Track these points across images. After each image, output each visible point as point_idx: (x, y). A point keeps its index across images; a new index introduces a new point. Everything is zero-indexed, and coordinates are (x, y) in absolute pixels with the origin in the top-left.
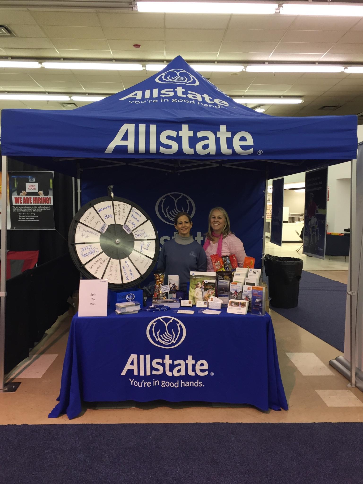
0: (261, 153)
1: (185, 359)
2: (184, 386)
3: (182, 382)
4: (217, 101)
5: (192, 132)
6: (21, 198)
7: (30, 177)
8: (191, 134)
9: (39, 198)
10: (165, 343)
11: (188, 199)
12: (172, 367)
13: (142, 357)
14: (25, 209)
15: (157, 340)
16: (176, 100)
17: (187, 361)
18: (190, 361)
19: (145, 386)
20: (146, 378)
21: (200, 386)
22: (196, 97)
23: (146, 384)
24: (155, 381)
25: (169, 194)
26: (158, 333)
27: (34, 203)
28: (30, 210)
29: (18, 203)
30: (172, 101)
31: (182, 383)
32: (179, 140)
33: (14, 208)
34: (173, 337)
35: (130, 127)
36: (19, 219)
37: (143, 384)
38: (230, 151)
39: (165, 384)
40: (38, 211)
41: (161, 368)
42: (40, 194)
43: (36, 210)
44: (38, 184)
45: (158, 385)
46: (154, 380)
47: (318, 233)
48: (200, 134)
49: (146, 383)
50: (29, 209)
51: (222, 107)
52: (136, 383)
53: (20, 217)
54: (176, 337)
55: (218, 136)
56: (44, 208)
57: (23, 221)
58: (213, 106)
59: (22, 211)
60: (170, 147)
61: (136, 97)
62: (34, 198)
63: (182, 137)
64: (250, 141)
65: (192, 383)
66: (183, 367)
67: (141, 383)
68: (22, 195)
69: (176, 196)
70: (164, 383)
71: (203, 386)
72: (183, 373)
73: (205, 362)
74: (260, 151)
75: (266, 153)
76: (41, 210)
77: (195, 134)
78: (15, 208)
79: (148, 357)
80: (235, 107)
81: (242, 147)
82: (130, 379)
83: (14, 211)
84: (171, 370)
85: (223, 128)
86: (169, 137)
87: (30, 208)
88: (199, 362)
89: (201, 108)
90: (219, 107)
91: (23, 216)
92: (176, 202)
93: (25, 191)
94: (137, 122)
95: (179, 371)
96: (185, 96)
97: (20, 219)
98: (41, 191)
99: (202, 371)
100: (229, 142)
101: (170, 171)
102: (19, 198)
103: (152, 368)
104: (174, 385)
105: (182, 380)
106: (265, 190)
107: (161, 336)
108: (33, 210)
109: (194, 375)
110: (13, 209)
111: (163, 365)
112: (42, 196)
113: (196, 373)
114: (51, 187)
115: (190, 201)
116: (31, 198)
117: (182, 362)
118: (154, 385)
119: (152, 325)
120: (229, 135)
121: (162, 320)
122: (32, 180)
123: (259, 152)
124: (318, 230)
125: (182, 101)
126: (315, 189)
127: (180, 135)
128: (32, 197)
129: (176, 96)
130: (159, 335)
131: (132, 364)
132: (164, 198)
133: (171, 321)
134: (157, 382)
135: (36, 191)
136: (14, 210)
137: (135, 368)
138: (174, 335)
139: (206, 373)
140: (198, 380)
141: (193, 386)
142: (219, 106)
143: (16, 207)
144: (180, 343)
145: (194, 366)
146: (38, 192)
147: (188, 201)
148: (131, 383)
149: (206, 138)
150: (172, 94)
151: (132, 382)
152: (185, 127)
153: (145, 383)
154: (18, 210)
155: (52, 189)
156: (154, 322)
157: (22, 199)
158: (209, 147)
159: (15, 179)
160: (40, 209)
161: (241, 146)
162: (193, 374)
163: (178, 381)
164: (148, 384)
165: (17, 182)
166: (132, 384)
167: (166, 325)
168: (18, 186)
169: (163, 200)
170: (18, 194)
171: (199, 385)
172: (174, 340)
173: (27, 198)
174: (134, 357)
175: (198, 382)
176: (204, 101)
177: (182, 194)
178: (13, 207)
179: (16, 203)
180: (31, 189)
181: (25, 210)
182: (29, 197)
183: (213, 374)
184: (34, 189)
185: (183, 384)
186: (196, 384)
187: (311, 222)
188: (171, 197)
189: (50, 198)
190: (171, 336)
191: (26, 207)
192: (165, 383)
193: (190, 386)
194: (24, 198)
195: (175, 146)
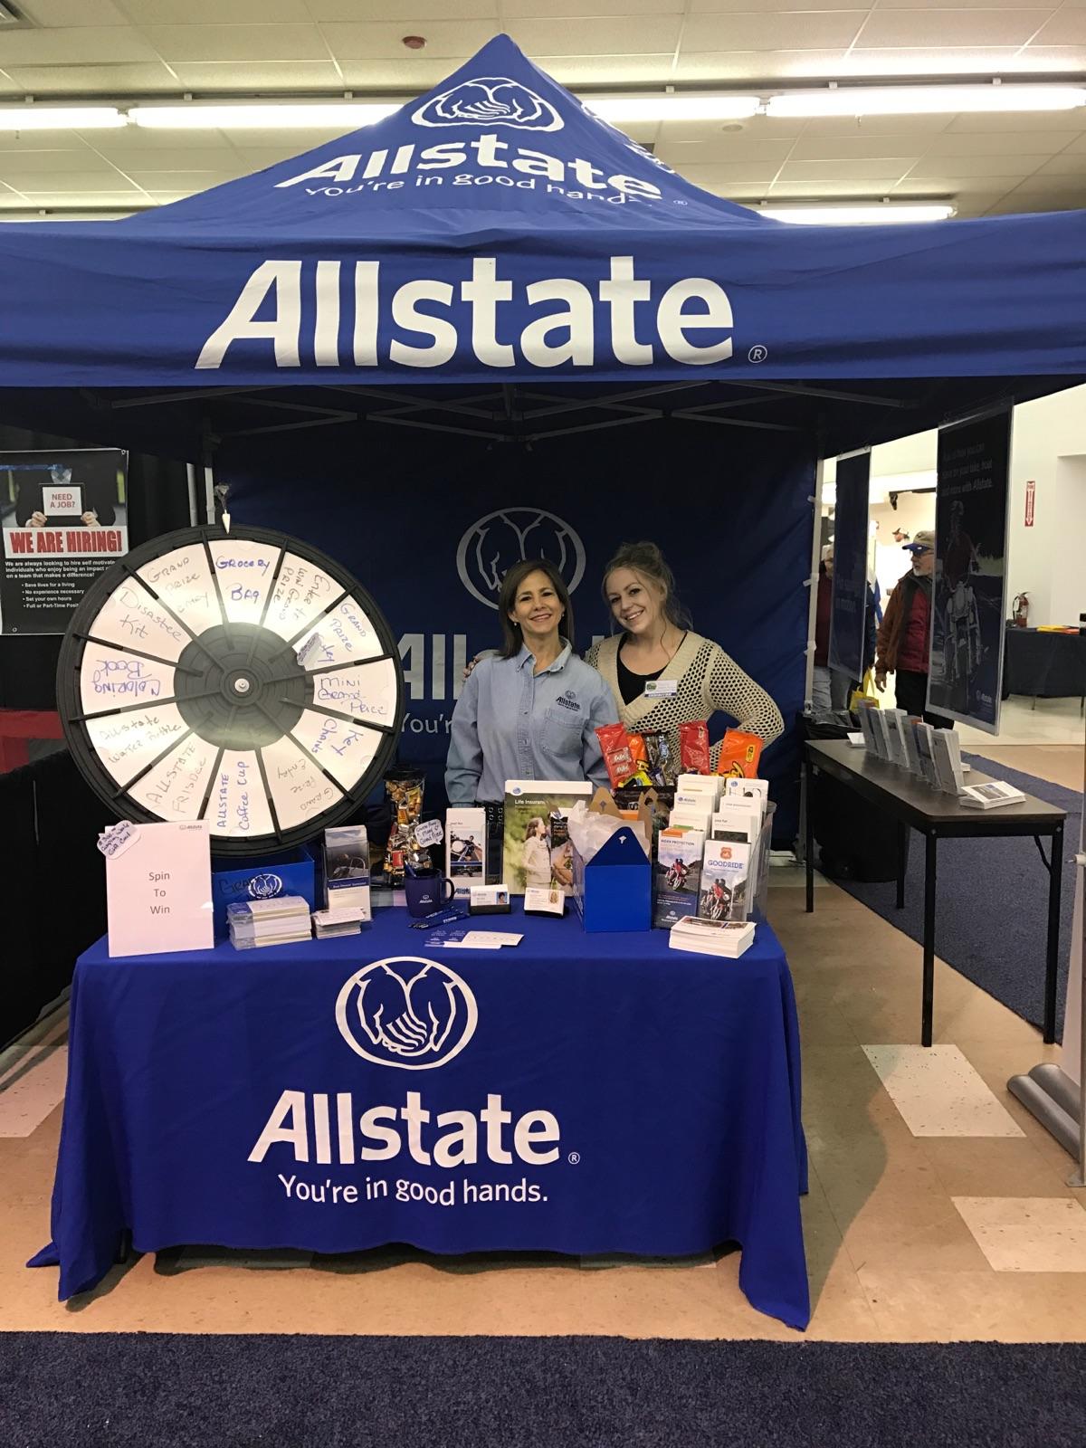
0: (762, 356)
1: (477, 1106)
2: (475, 1200)
3: (469, 1186)
4: (618, 181)
5: (509, 284)
6: (30, 535)
7: (54, 467)
8: (505, 291)
9: (85, 534)
10: (403, 1050)
11: (561, 530)
12: (431, 1135)
13: (321, 1100)
14: (44, 570)
15: (375, 1042)
16: (468, 176)
17: (483, 1112)
18: (495, 1114)
19: (335, 1201)
20: (337, 1172)
21: (530, 1199)
22: (546, 169)
23: (340, 1194)
24: (371, 1183)
25: (500, 513)
26: (377, 1017)
27: (69, 551)
28: (57, 573)
29: (23, 551)
30: (455, 183)
31: (466, 1190)
32: (460, 314)
33: (11, 567)
34: (429, 1031)
35: (285, 273)
36: (26, 602)
37: (329, 1193)
38: (645, 353)
39: (408, 1191)
40: (82, 575)
41: (393, 1138)
42: (87, 522)
43: (79, 572)
44: (79, 488)
45: (385, 1194)
46: (368, 1179)
47: (978, 643)
48: (537, 293)
49: (340, 1188)
50: (55, 570)
51: (633, 200)
52: (302, 1188)
53: (30, 596)
54: (441, 1029)
55: (602, 298)
56: (101, 566)
57: (39, 606)
58: (602, 198)
59: (35, 575)
60: (426, 341)
61: (334, 177)
62: (68, 533)
63: (470, 304)
64: (720, 314)
65: (502, 1191)
66: (469, 1136)
67: (322, 1188)
68: (32, 526)
69: (522, 521)
70: (406, 1188)
71: (542, 1198)
72: (469, 1156)
73: (547, 1118)
74: (758, 351)
75: (777, 355)
76: (91, 572)
77: (519, 292)
78: (14, 566)
79: (345, 1100)
80: (682, 203)
81: (692, 335)
82: (281, 1176)
83: (11, 576)
84: (428, 1146)
85: (622, 267)
86: (424, 307)
87: (58, 566)
88: (528, 1119)
89: (556, 203)
90: (623, 201)
91: (40, 593)
92: (521, 538)
93: (43, 513)
94: (309, 254)
95: (456, 1149)
96: (504, 164)
97: (31, 603)
98: (91, 511)
99: (538, 1147)
100: (645, 317)
101: (501, 438)
102: (23, 534)
103: (361, 1141)
104: (439, 1198)
105: (466, 1181)
106: (814, 496)
107: (390, 1026)
108: (67, 573)
109: (510, 1161)
110: (7, 570)
111: (400, 1126)
112: (94, 527)
113: (515, 1156)
114: (122, 498)
115: (567, 535)
116: (59, 534)
117: (465, 1118)
118: (369, 1197)
119: (356, 988)
120: (643, 292)
121: (390, 972)
122: (61, 478)
123: (753, 351)
124: (978, 632)
125: (491, 179)
126: (967, 488)
127: (464, 298)
128: (64, 530)
129: (471, 165)
130: (383, 1025)
131: (288, 1123)
132: (482, 528)
133: (422, 975)
134: (380, 1187)
135: (76, 510)
136: (10, 573)
137: (298, 1137)
138: (436, 1023)
139: (554, 1155)
140: (524, 1180)
141: (507, 1199)
142: (622, 196)
143: (17, 564)
144: (455, 1051)
145: (508, 1132)
146: (79, 513)
147: (560, 535)
148: (285, 1188)
149: (561, 306)
150: (458, 159)
151: (288, 1186)
152: (484, 267)
153: (335, 1191)
154: (23, 573)
155: (121, 505)
156: (363, 979)
157: (34, 539)
158: (569, 339)
159: (10, 474)
160: (89, 569)
161: (689, 334)
162: (506, 1158)
163: (452, 1183)
164: (346, 1193)
165: (15, 484)
166: (289, 1195)
167: (407, 989)
168: (19, 496)
169: (480, 531)
170: (21, 524)
171: (528, 1195)
172: (436, 1043)
173: (49, 534)
174: (292, 1100)
175: (523, 1188)
176: (570, 181)
177: (544, 514)
178: (7, 564)
179: (15, 551)
180: (60, 505)
181: (43, 573)
182: (53, 530)
183: (577, 1158)
184: (68, 505)
185: (471, 1192)
186: (519, 1193)
187: (953, 602)
188: (507, 521)
189: (119, 533)
190: (425, 1026)
191: (46, 564)
192: (409, 1186)
193: (497, 1199)
194: (40, 535)
195: (446, 338)
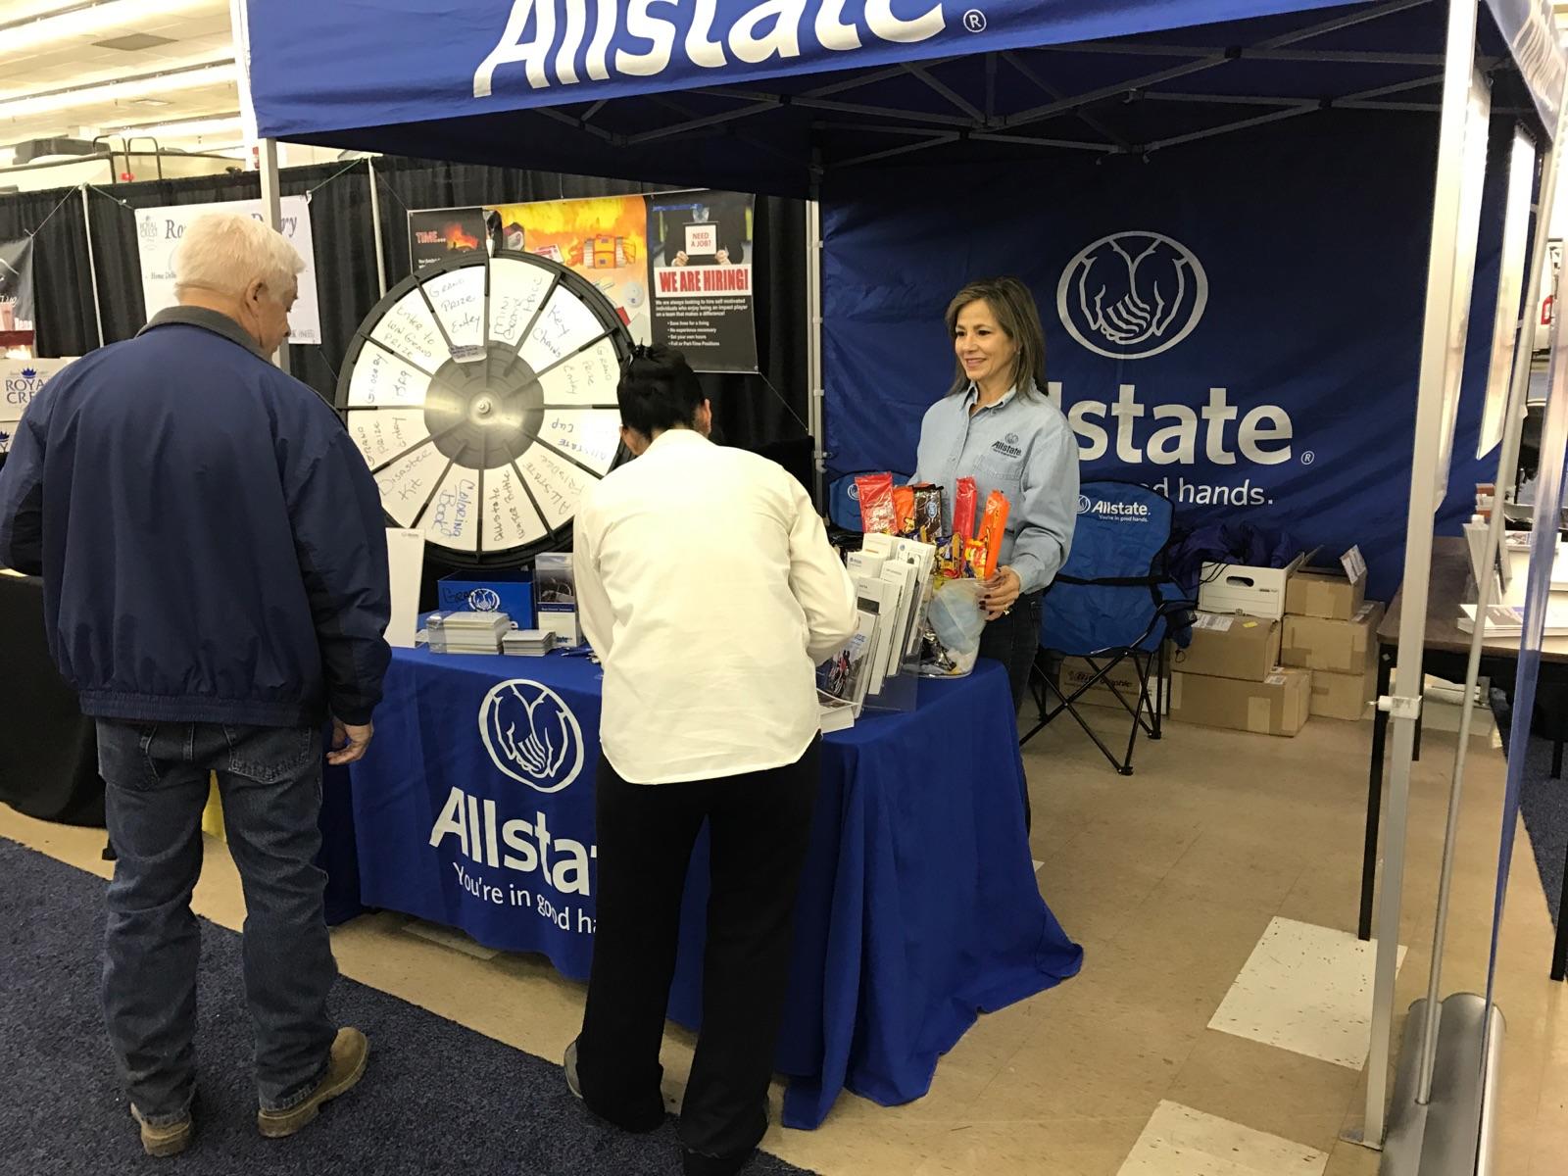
3: (583, 916)
7: (695, 207)
10: (531, 770)
11: (1180, 257)
12: (553, 857)
13: (473, 801)
14: (685, 308)
15: (511, 757)
19: (486, 899)
20: (486, 872)
23: (489, 892)
24: (515, 890)
25: (1110, 239)
26: (510, 734)
27: (705, 289)
28: (695, 311)
29: (669, 290)
31: (581, 919)
33: (659, 306)
34: (547, 755)
37: (482, 889)
40: (715, 314)
41: (530, 852)
42: (721, 261)
43: (712, 311)
44: (714, 226)
45: (529, 904)
46: (512, 886)
49: (489, 888)
50: (694, 308)
52: (467, 879)
53: (674, 334)
54: (555, 757)
56: (730, 304)
59: (678, 314)
66: (582, 867)
67: (477, 884)
68: (677, 265)
69: (1135, 246)
70: (542, 904)
72: (583, 886)
75: (998, 19)
76: (721, 311)
78: (662, 305)
79: (490, 806)
82: (455, 864)
83: (660, 314)
84: (551, 867)
87: (696, 305)
91: (682, 331)
92: (1132, 268)
93: (685, 250)
95: (571, 876)
97: (675, 340)
98: (724, 249)
101: (1113, 149)
103: (504, 849)
105: (580, 911)
107: (521, 744)
108: (702, 311)
111: (535, 843)
112: (726, 266)
115: (1187, 263)
117: (578, 848)
118: (513, 903)
119: (493, 705)
121: (516, 692)
122: (700, 216)
128: (701, 268)
130: (516, 743)
131: (456, 818)
133: (541, 700)
134: (524, 896)
137: (461, 831)
138: (551, 749)
143: (665, 303)
144: (568, 781)
146: (714, 251)
147: (1178, 264)
148: (458, 877)
151: (461, 875)
153: (486, 889)
154: (669, 312)
156: (497, 696)
157: (678, 278)
160: (720, 308)
164: (494, 894)
166: (461, 883)
167: (530, 711)
168: (668, 236)
169: (1085, 262)
170: (668, 263)
172: (551, 768)
174: (457, 799)
177: (1160, 238)
178: (658, 302)
179: (663, 290)
181: (685, 311)
185: (585, 923)
188: (1117, 248)
189: (746, 271)
190: (544, 752)
191: (687, 302)
192: (544, 903)
